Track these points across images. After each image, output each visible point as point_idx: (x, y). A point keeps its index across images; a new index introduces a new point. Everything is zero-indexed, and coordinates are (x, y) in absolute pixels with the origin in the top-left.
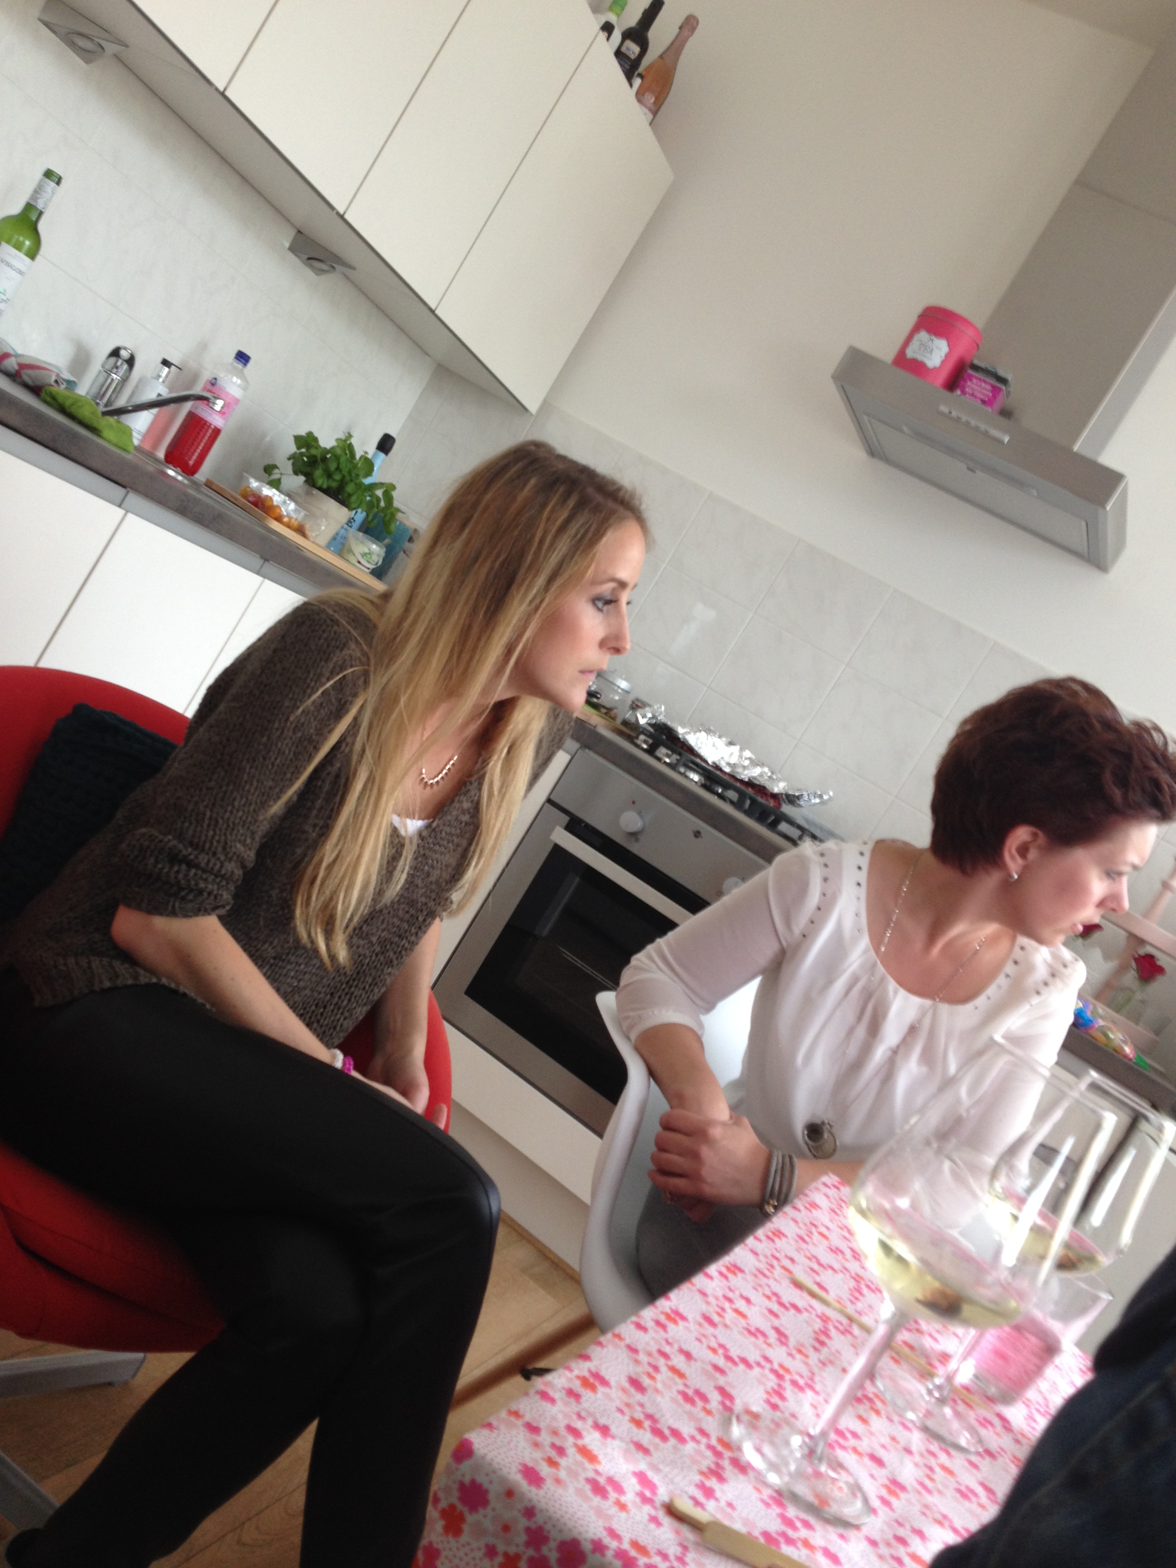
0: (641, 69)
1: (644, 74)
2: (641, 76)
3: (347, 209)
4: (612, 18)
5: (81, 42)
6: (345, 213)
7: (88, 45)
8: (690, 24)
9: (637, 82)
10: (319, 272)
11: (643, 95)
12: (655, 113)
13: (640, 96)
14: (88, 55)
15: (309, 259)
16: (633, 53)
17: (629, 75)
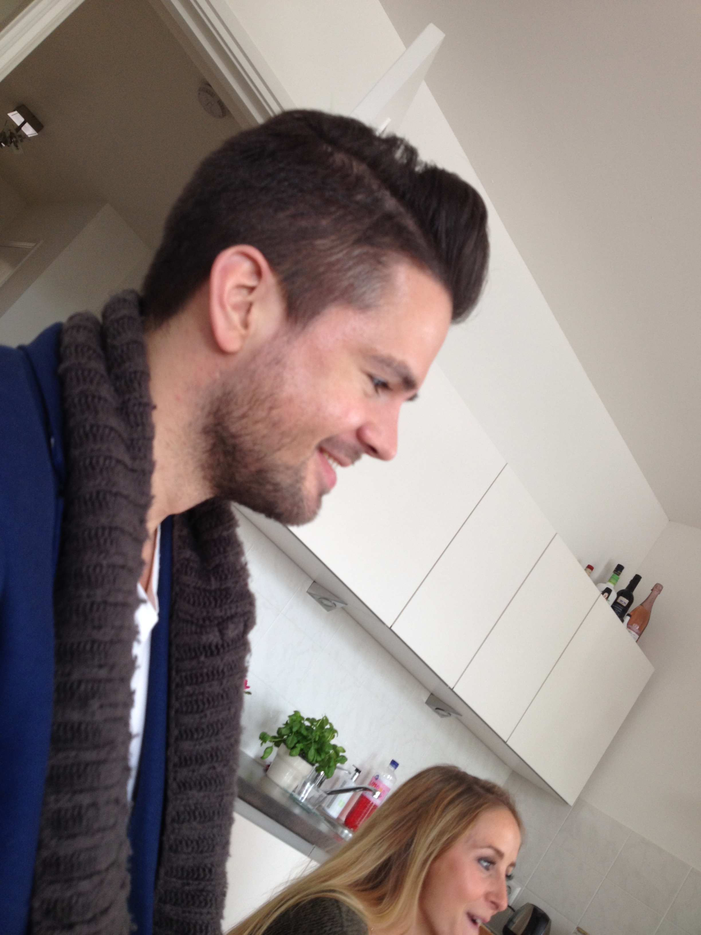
0: (630, 611)
1: (631, 614)
2: (629, 615)
3: (455, 686)
4: (610, 586)
5: (326, 602)
6: (453, 688)
7: (329, 604)
8: (657, 588)
9: (627, 619)
10: (442, 716)
11: (632, 625)
12: (640, 635)
13: (629, 626)
14: (328, 608)
15: (437, 709)
16: (625, 603)
17: (621, 616)
